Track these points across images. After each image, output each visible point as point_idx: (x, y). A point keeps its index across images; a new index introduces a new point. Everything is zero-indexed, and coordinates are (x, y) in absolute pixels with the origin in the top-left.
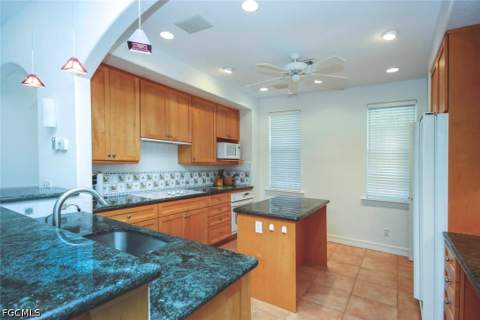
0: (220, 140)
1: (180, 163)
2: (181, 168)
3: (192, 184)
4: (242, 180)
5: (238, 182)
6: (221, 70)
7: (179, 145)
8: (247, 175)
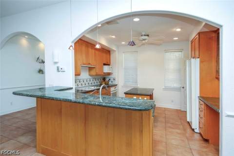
0: (104, 64)
1: (89, 75)
2: (90, 77)
3: (93, 84)
4: (112, 82)
5: (110, 83)
6: (111, 36)
7: (89, 67)
8: (114, 80)
